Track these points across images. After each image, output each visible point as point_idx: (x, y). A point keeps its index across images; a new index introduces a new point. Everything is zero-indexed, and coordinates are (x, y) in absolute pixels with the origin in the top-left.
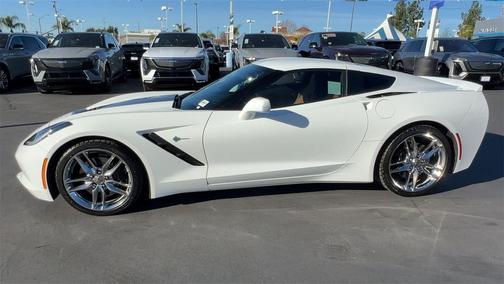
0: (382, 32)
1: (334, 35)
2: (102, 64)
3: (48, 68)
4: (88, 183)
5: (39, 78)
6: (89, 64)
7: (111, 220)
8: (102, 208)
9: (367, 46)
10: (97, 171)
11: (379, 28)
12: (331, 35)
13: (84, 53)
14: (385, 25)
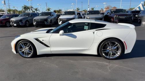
0: (139, 7)
1: (115, 10)
2: (49, 20)
3: (37, 21)
4: (24, 50)
5: (34, 24)
6: (46, 20)
7: (28, 59)
8: (26, 56)
9: (126, 13)
10: (25, 47)
11: (138, 6)
12: (114, 10)
13: (45, 17)
14: (141, 5)
